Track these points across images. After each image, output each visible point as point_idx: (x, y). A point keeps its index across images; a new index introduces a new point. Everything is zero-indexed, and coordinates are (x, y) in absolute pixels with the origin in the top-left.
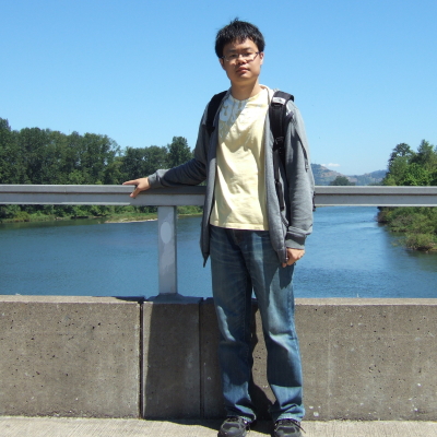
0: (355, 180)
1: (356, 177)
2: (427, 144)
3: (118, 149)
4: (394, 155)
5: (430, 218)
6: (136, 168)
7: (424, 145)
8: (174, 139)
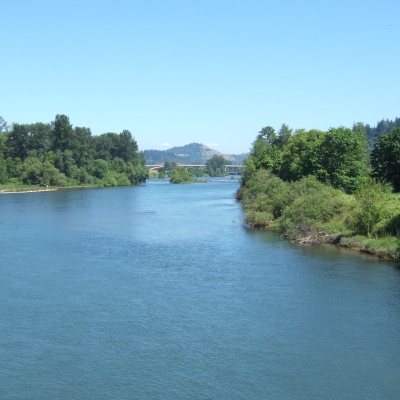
0: (233, 159)
1: (234, 156)
2: (286, 128)
3: (5, 125)
4: (260, 137)
5: (270, 197)
6: (21, 143)
7: (285, 129)
8: (57, 117)
